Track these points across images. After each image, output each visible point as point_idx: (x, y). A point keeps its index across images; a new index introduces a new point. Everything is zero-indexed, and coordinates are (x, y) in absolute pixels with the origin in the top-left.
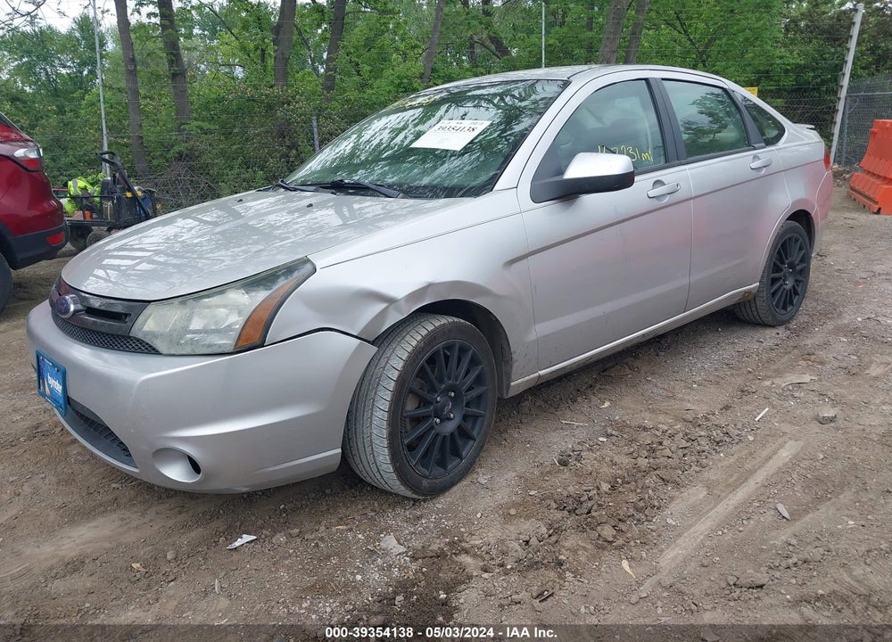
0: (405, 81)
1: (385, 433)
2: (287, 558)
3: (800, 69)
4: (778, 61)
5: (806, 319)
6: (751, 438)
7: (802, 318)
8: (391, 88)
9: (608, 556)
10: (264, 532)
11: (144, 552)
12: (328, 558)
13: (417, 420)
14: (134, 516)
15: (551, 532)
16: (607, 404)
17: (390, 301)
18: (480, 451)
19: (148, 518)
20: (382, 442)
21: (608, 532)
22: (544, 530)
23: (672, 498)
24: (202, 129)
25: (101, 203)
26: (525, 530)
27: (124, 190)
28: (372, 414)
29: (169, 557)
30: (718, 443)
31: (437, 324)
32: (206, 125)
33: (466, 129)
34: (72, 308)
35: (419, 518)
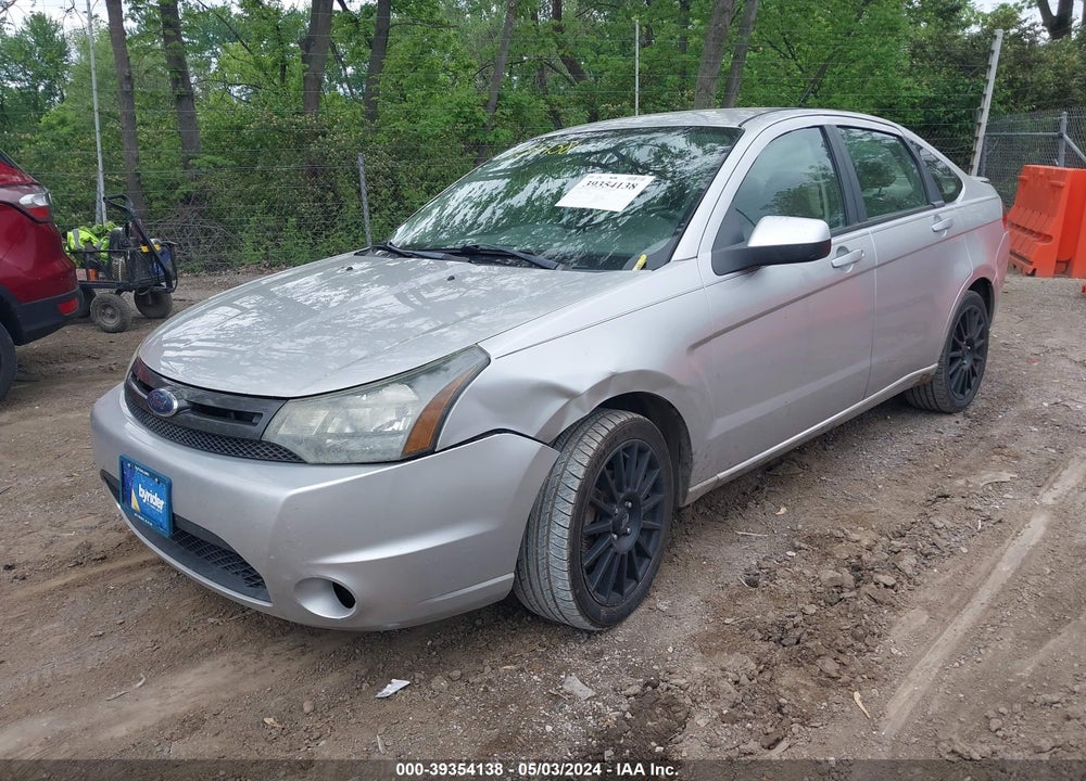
0: (467, 109)
1: (565, 554)
2: (454, 707)
3: (929, 103)
4: (905, 94)
5: (984, 404)
6: (965, 550)
7: (979, 403)
8: (449, 118)
9: (835, 696)
10: (417, 675)
11: (275, 703)
12: (504, 705)
13: (594, 539)
14: (247, 659)
15: (762, 667)
16: (783, 510)
17: (571, 395)
18: (656, 572)
19: (266, 659)
20: (562, 565)
21: (830, 666)
22: (752, 665)
23: (891, 624)
24: (215, 165)
25: (110, 260)
26: (729, 666)
27: (137, 243)
28: (549, 531)
29: (307, 708)
30: (926, 556)
31: (618, 422)
32: (219, 160)
33: (624, 186)
34: (176, 405)
35: (600, 654)
